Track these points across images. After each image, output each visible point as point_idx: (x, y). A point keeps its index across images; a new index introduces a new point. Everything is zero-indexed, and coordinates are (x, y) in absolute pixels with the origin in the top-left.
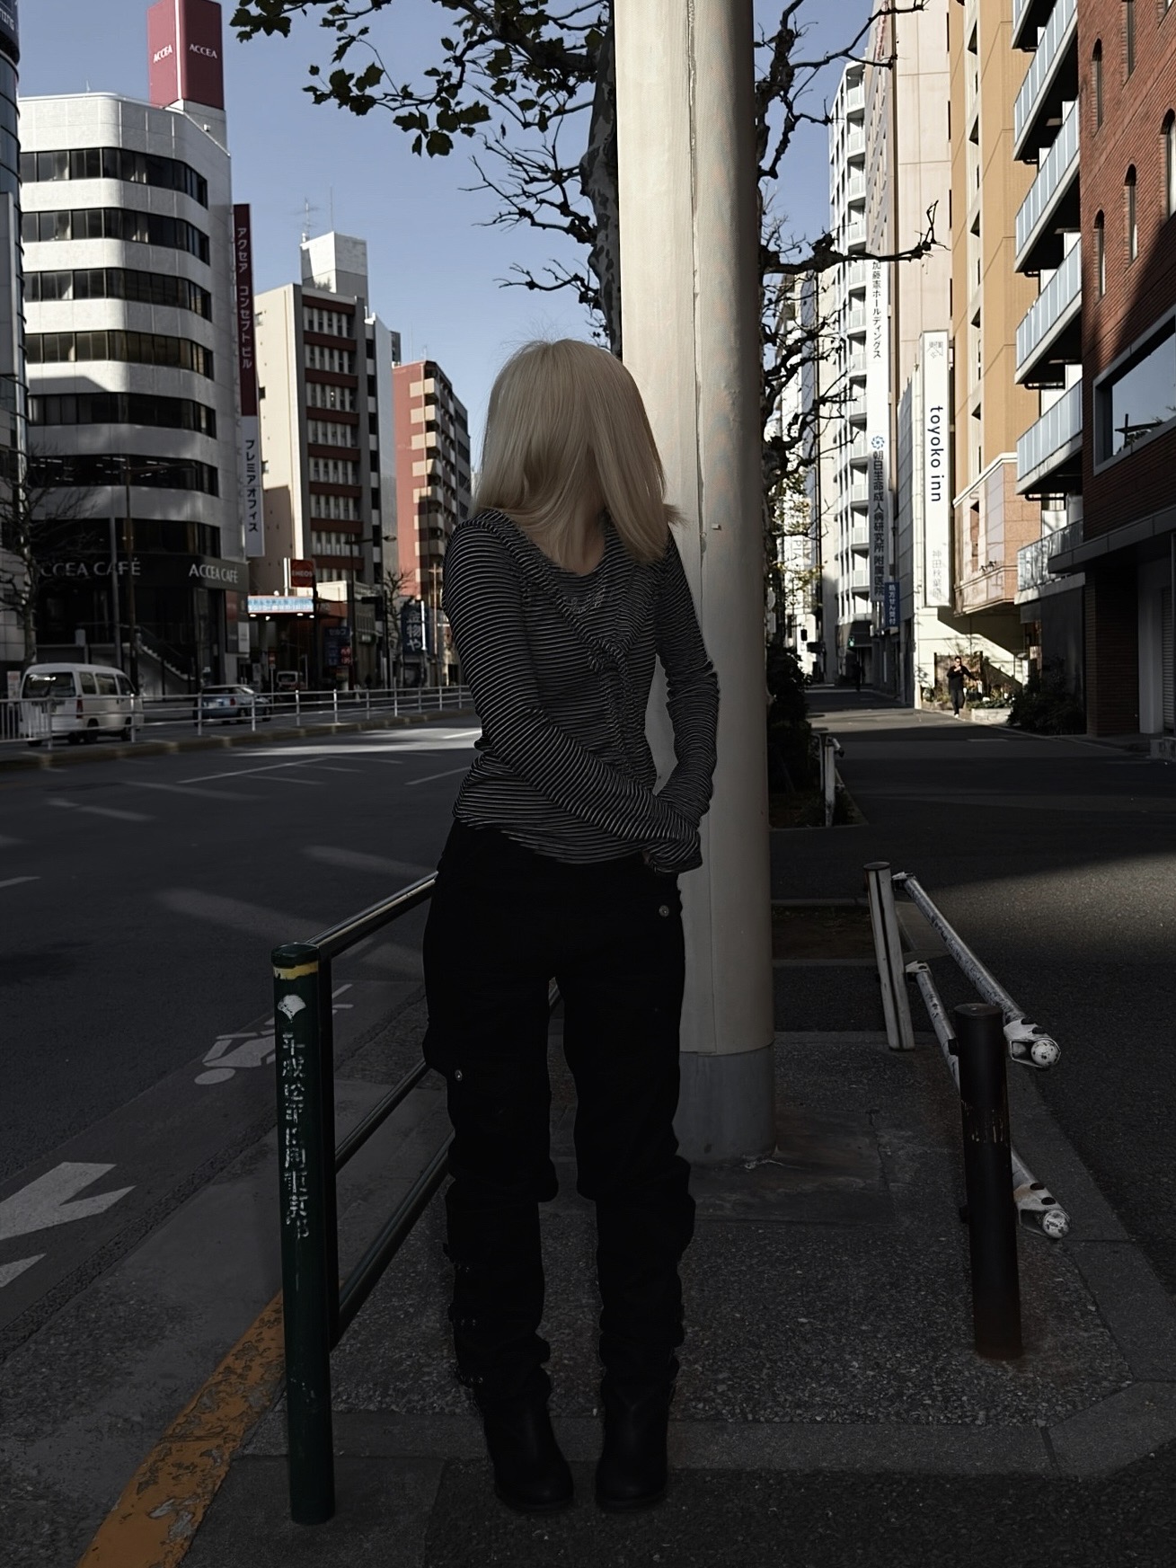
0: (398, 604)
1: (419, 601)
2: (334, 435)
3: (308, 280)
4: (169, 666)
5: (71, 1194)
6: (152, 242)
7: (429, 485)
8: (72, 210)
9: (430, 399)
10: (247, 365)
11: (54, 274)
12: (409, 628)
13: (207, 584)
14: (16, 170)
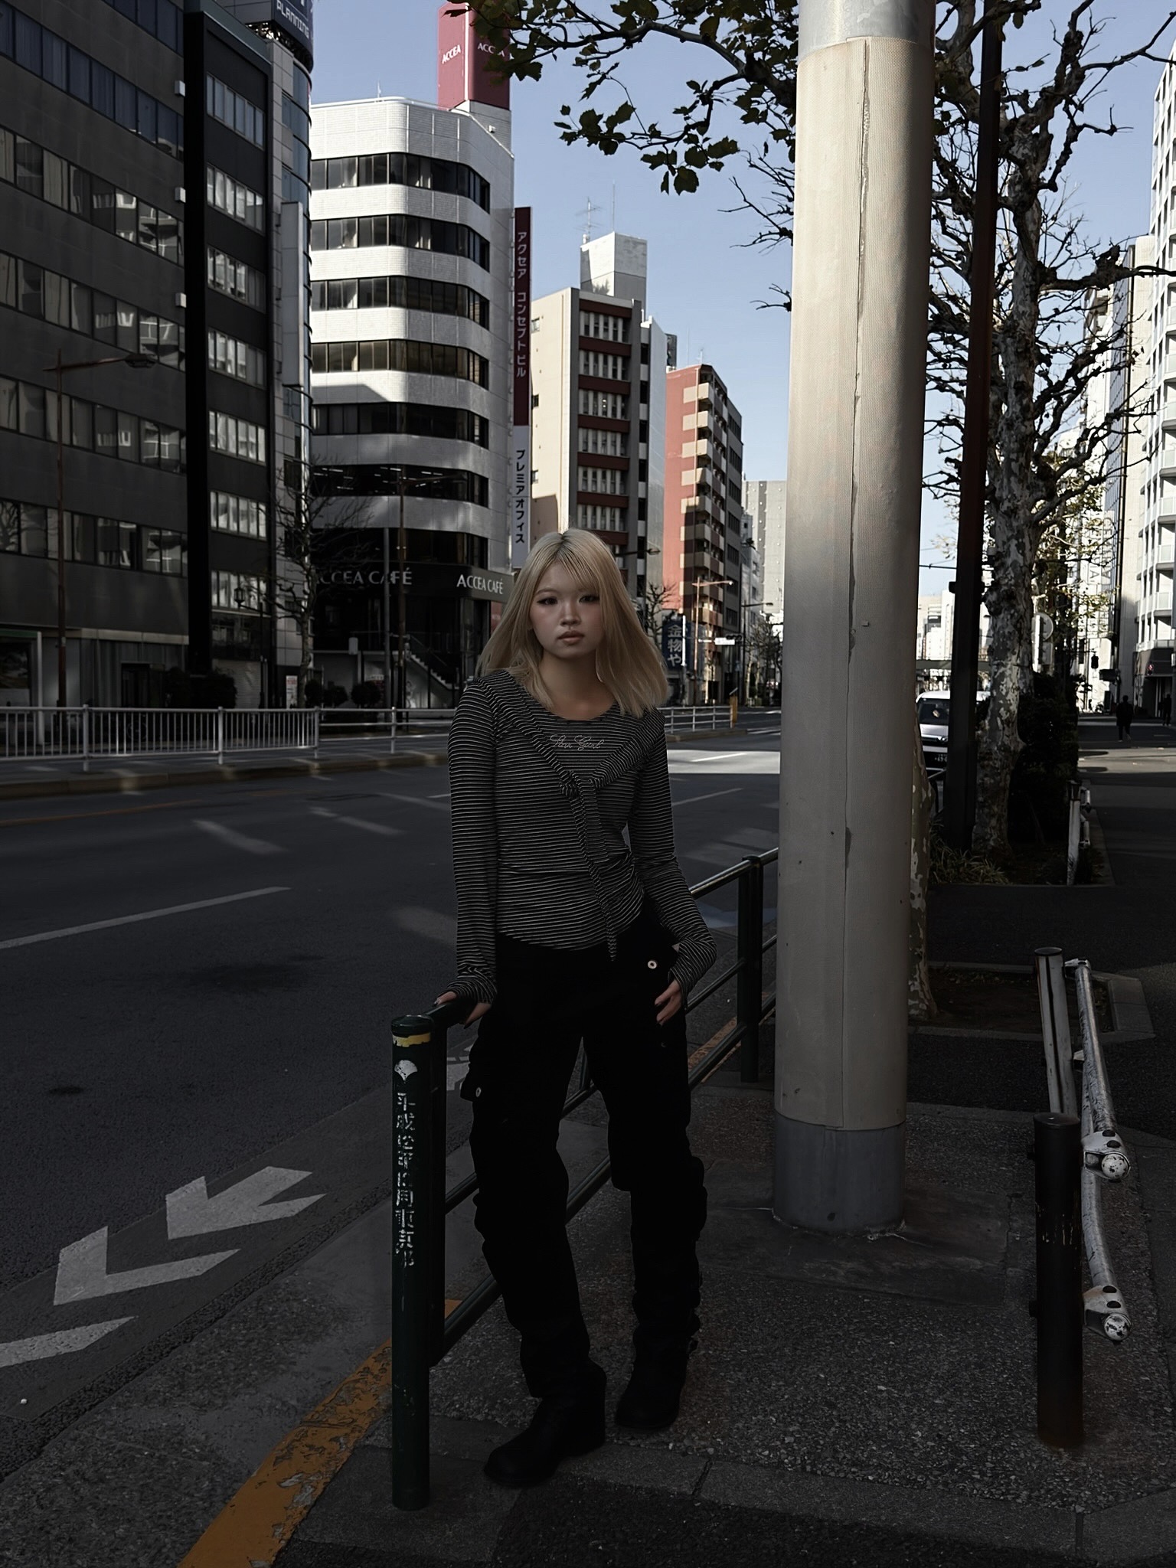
0: (659, 618)
1: (682, 615)
2: (604, 444)
3: (587, 283)
4: (435, 675)
5: (269, 1196)
6: (435, 248)
7: (697, 495)
8: (359, 218)
9: (703, 405)
10: (521, 373)
11: (341, 282)
12: (671, 642)
13: (474, 595)
14: (306, 180)
